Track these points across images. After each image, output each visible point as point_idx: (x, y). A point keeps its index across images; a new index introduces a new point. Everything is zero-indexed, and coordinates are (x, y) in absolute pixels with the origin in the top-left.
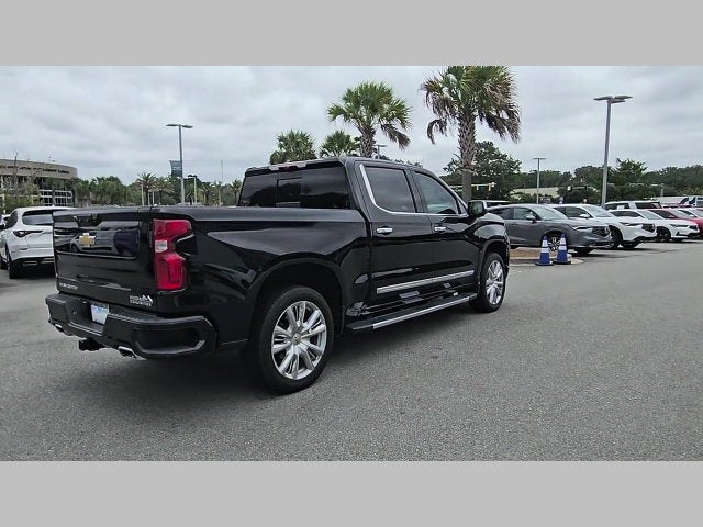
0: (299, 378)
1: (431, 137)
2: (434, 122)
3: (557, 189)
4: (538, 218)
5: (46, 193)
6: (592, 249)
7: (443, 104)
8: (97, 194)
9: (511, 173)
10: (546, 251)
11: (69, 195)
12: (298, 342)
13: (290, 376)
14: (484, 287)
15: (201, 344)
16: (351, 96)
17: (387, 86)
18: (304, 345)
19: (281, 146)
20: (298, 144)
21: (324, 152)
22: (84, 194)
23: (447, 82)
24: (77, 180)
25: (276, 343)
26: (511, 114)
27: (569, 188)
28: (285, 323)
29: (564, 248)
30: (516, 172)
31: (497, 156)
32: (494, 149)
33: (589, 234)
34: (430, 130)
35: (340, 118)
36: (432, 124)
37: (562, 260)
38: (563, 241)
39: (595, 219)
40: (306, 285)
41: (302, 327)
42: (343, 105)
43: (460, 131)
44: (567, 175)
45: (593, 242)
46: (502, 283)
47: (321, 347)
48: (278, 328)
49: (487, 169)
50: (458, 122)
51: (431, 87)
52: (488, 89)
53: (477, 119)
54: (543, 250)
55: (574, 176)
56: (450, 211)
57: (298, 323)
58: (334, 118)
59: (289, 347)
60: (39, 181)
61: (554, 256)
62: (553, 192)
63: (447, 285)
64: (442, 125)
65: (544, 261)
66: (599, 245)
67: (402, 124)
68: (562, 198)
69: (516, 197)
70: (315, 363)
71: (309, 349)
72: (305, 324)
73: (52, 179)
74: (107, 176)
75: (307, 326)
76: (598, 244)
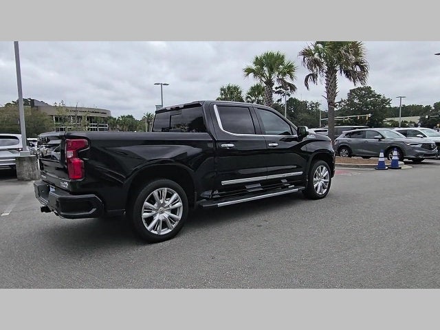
0: (161, 234)
1: (306, 85)
2: (309, 75)
3: (419, 117)
4: (383, 138)
5: (94, 126)
6: (423, 159)
7: (314, 63)
8: (120, 125)
9: (384, 107)
10: (383, 159)
11: (106, 126)
12: (162, 212)
13: (156, 233)
14: (311, 183)
15: (94, 210)
16: (258, 61)
17: (281, 53)
18: (166, 214)
19: (222, 94)
20: (232, 93)
21: (248, 97)
22: (114, 126)
23: (317, 49)
24: (111, 118)
25: (145, 212)
26: (362, 68)
27: (427, 117)
28: (152, 201)
29: (397, 158)
30: (387, 106)
31: (374, 96)
32: (371, 91)
33: (418, 149)
34: (306, 80)
35: (251, 75)
36: (308, 76)
37: (394, 166)
38: (395, 153)
39: (428, 138)
40: (167, 178)
41: (164, 203)
42: (254, 67)
43: (326, 80)
44: (428, 107)
45: (421, 154)
46: (328, 180)
47: (179, 217)
48: (146, 203)
49: (366, 105)
50: (325, 75)
51: (306, 53)
52: (343, 52)
53: (338, 72)
54: (380, 160)
55: (433, 108)
56: (286, 133)
57: (161, 202)
58: (248, 74)
59: (155, 215)
60: (90, 119)
61: (388, 163)
62: (416, 119)
63: (283, 181)
64: (314, 76)
65: (381, 167)
66: (428, 156)
67: (291, 77)
68: (420, 124)
69: (388, 123)
70: (174, 226)
71: (170, 217)
72: (166, 202)
73: (97, 118)
74: (126, 115)
75: (168, 203)
76: (425, 155)
